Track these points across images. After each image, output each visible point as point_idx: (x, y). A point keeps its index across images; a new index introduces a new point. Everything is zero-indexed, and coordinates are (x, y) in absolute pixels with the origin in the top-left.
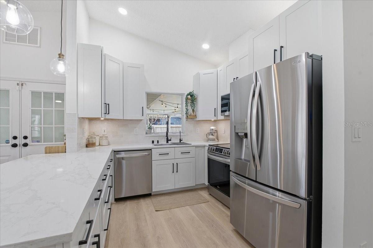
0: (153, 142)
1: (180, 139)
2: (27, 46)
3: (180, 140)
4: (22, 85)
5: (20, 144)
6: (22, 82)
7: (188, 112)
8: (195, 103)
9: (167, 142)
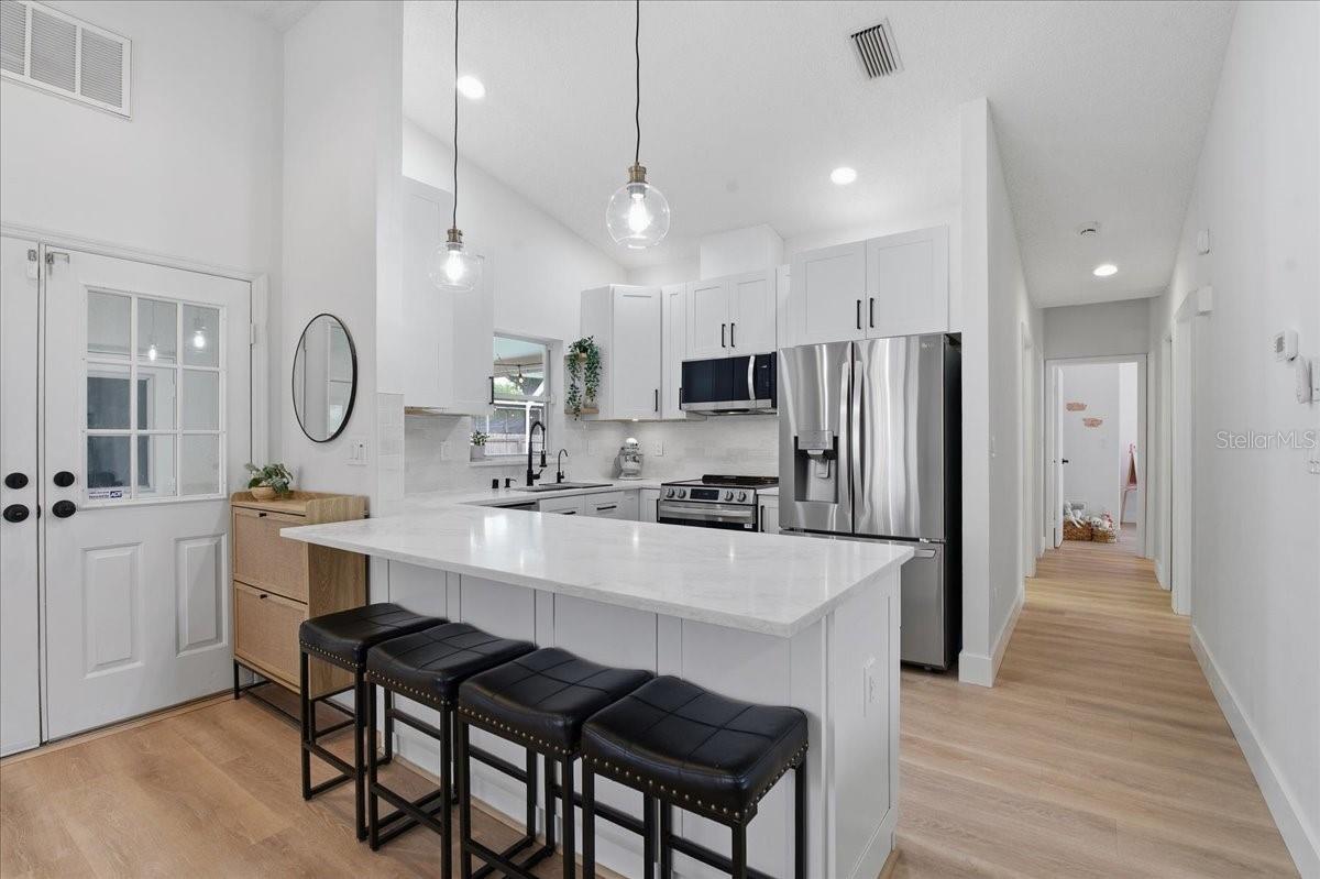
0: (495, 484)
1: (559, 474)
2: (74, 101)
3: (560, 477)
4: (50, 259)
5: (39, 508)
6: (50, 250)
7: (578, 395)
8: (598, 371)
9: (530, 483)
